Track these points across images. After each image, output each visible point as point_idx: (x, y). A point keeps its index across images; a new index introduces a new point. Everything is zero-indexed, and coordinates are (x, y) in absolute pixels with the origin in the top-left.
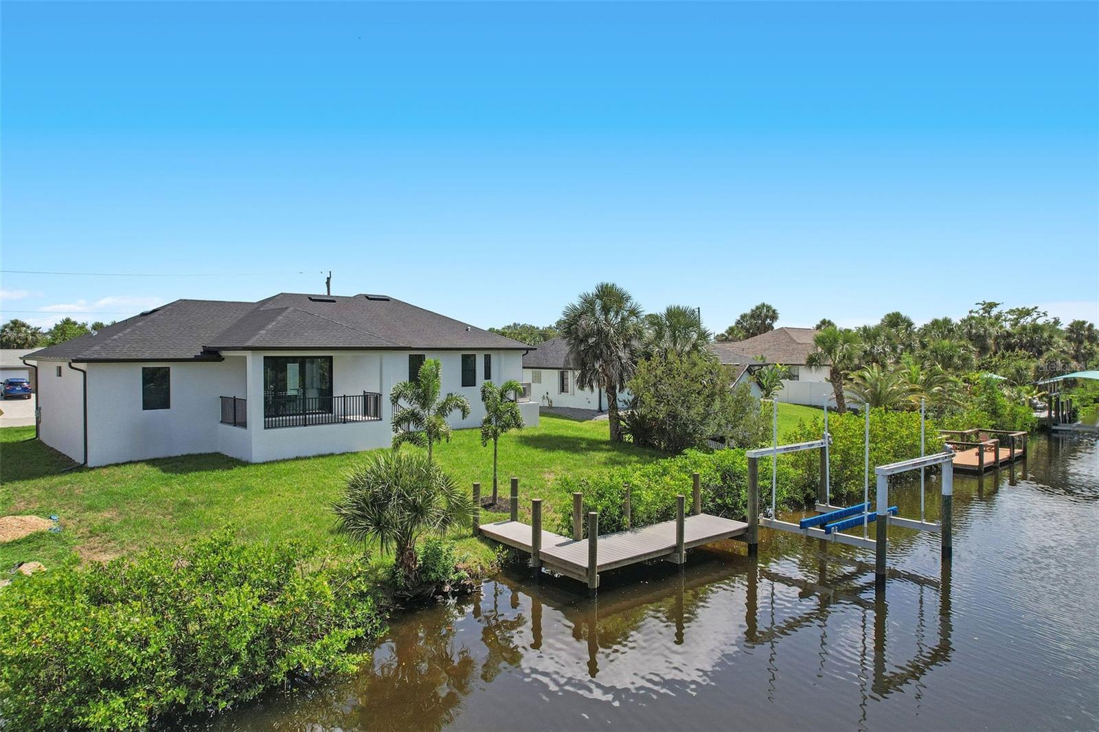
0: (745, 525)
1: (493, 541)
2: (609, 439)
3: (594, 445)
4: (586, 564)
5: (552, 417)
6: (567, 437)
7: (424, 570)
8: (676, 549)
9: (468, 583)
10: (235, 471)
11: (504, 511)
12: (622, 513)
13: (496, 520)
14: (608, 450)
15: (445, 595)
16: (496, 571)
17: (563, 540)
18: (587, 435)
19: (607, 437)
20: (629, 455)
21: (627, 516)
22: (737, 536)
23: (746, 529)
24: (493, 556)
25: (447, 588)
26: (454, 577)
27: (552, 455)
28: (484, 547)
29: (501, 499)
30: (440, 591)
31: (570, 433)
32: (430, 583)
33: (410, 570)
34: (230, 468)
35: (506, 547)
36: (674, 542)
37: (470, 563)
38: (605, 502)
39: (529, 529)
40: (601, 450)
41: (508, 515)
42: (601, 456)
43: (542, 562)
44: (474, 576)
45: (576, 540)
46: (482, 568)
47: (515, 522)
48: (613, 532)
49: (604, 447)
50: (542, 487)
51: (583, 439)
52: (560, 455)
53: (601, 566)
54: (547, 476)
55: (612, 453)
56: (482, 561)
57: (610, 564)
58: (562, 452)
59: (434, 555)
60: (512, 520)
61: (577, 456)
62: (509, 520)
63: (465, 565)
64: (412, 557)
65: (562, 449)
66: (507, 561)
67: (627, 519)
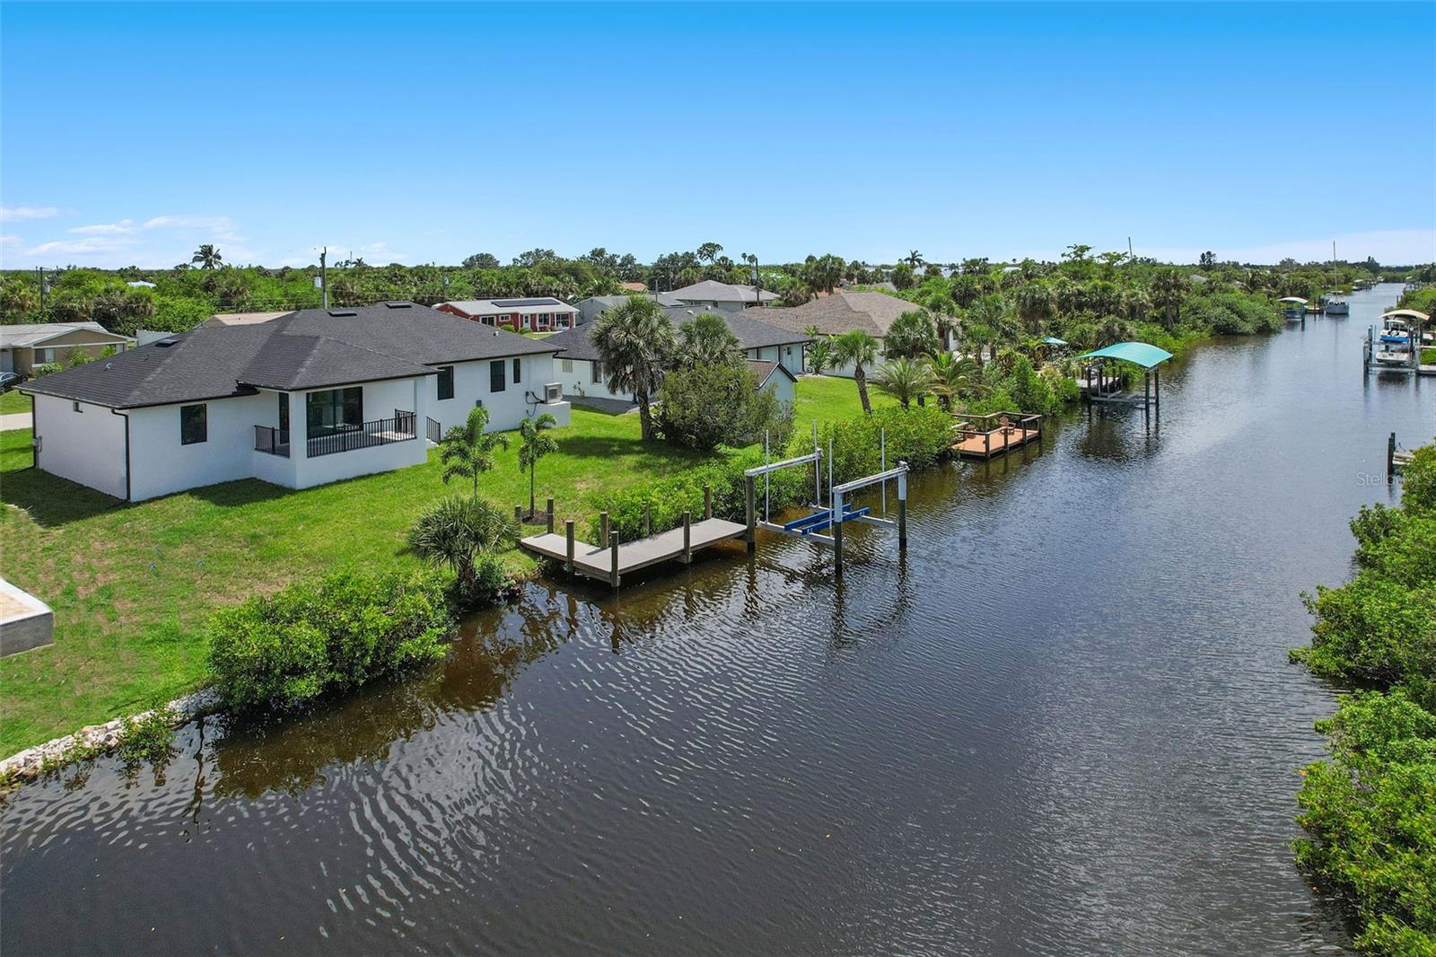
0: (745, 527)
1: (533, 552)
2: (641, 438)
3: (626, 447)
4: (610, 570)
5: (585, 410)
6: (599, 439)
7: (482, 581)
8: (684, 552)
9: (516, 588)
10: (286, 499)
11: (541, 524)
12: (642, 524)
13: (535, 533)
14: (638, 453)
15: (499, 599)
16: (537, 577)
17: (593, 549)
18: (620, 435)
19: (638, 436)
20: (659, 456)
21: (646, 526)
22: (739, 536)
23: (746, 531)
24: (534, 565)
25: (500, 593)
26: (505, 585)
27: (584, 462)
28: (525, 557)
29: (538, 512)
30: (494, 596)
31: (603, 433)
32: (486, 591)
33: (471, 583)
34: (278, 497)
35: (545, 557)
36: (682, 547)
37: (515, 572)
38: (627, 517)
39: (564, 540)
40: (631, 452)
41: (545, 526)
42: (630, 460)
43: (575, 568)
44: (520, 582)
45: (603, 549)
46: (526, 575)
47: (552, 534)
48: (634, 540)
49: (636, 448)
50: (575, 498)
51: (614, 440)
52: (591, 462)
53: (622, 570)
54: (579, 486)
55: (641, 456)
56: (526, 569)
57: (628, 568)
58: (594, 458)
59: (489, 570)
60: (549, 533)
61: (608, 462)
62: (546, 532)
63: (512, 574)
64: (472, 572)
65: (594, 455)
66: (546, 568)
67: (646, 529)
